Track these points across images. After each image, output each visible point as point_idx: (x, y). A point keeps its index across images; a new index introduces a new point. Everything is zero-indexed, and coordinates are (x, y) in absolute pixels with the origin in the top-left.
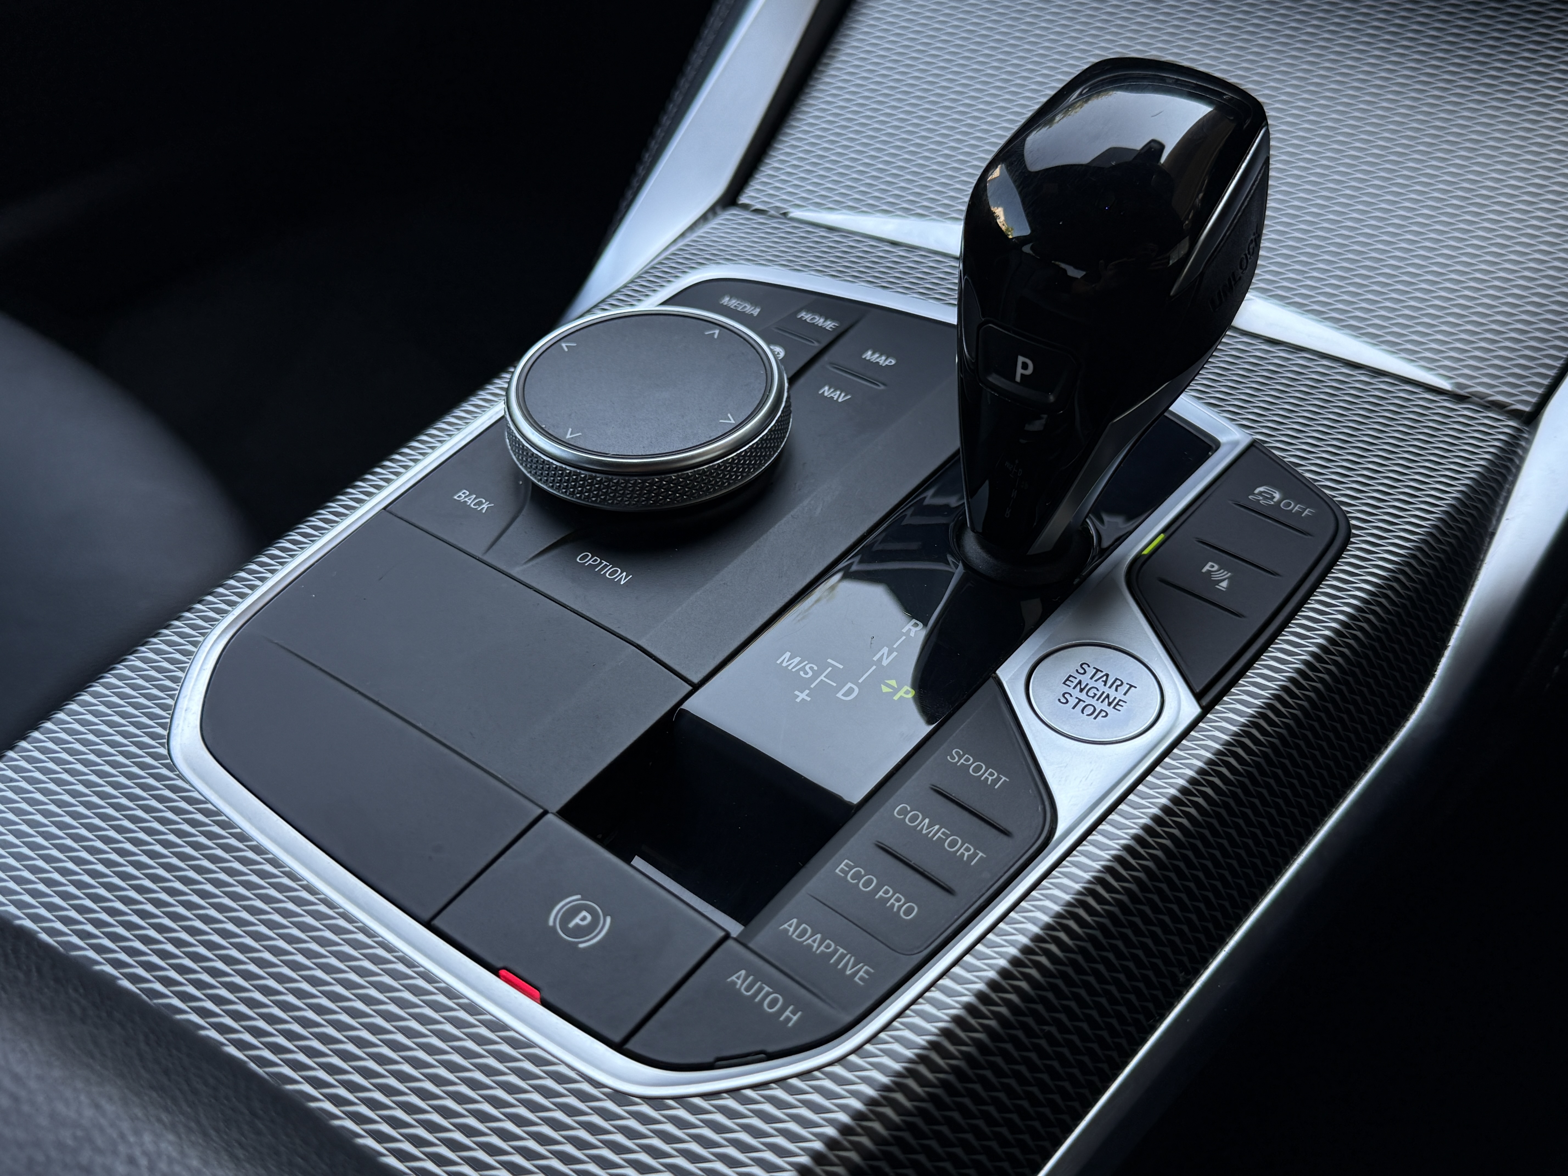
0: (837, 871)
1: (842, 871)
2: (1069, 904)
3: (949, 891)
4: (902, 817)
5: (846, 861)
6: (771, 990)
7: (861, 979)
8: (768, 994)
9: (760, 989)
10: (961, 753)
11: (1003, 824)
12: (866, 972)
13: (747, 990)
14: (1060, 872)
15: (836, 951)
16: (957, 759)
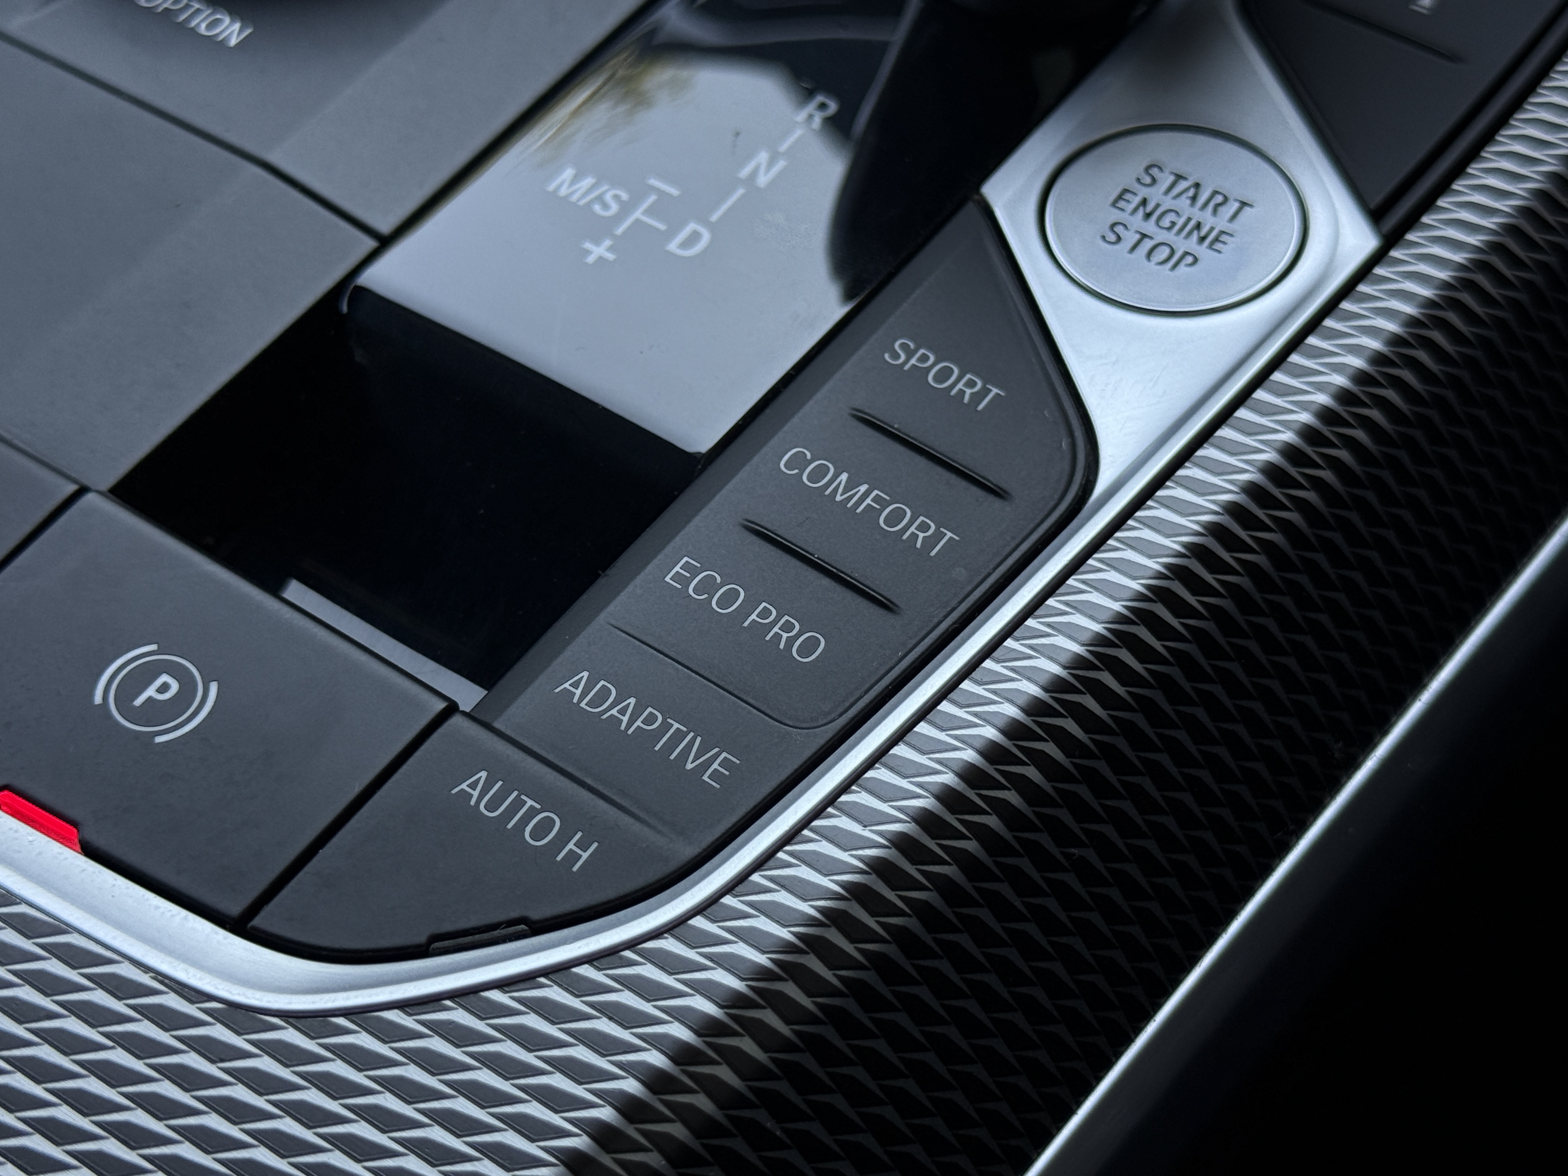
0: (668, 579)
1: (677, 577)
2: (1120, 619)
3: (886, 605)
4: (796, 471)
5: (686, 559)
6: (538, 806)
7: (715, 775)
8: (532, 813)
9: (518, 804)
10: (912, 346)
11: (994, 476)
12: (725, 763)
13: (491, 807)
14: (1100, 560)
15: (666, 727)
16: (903, 357)
